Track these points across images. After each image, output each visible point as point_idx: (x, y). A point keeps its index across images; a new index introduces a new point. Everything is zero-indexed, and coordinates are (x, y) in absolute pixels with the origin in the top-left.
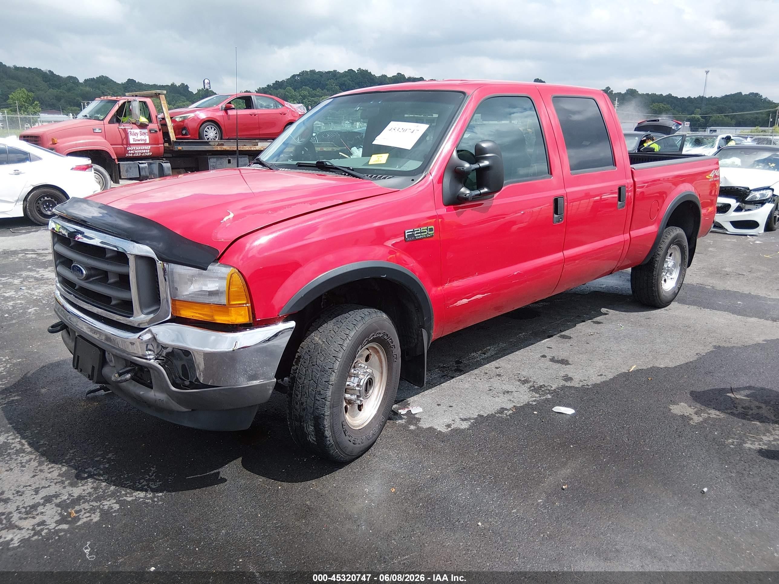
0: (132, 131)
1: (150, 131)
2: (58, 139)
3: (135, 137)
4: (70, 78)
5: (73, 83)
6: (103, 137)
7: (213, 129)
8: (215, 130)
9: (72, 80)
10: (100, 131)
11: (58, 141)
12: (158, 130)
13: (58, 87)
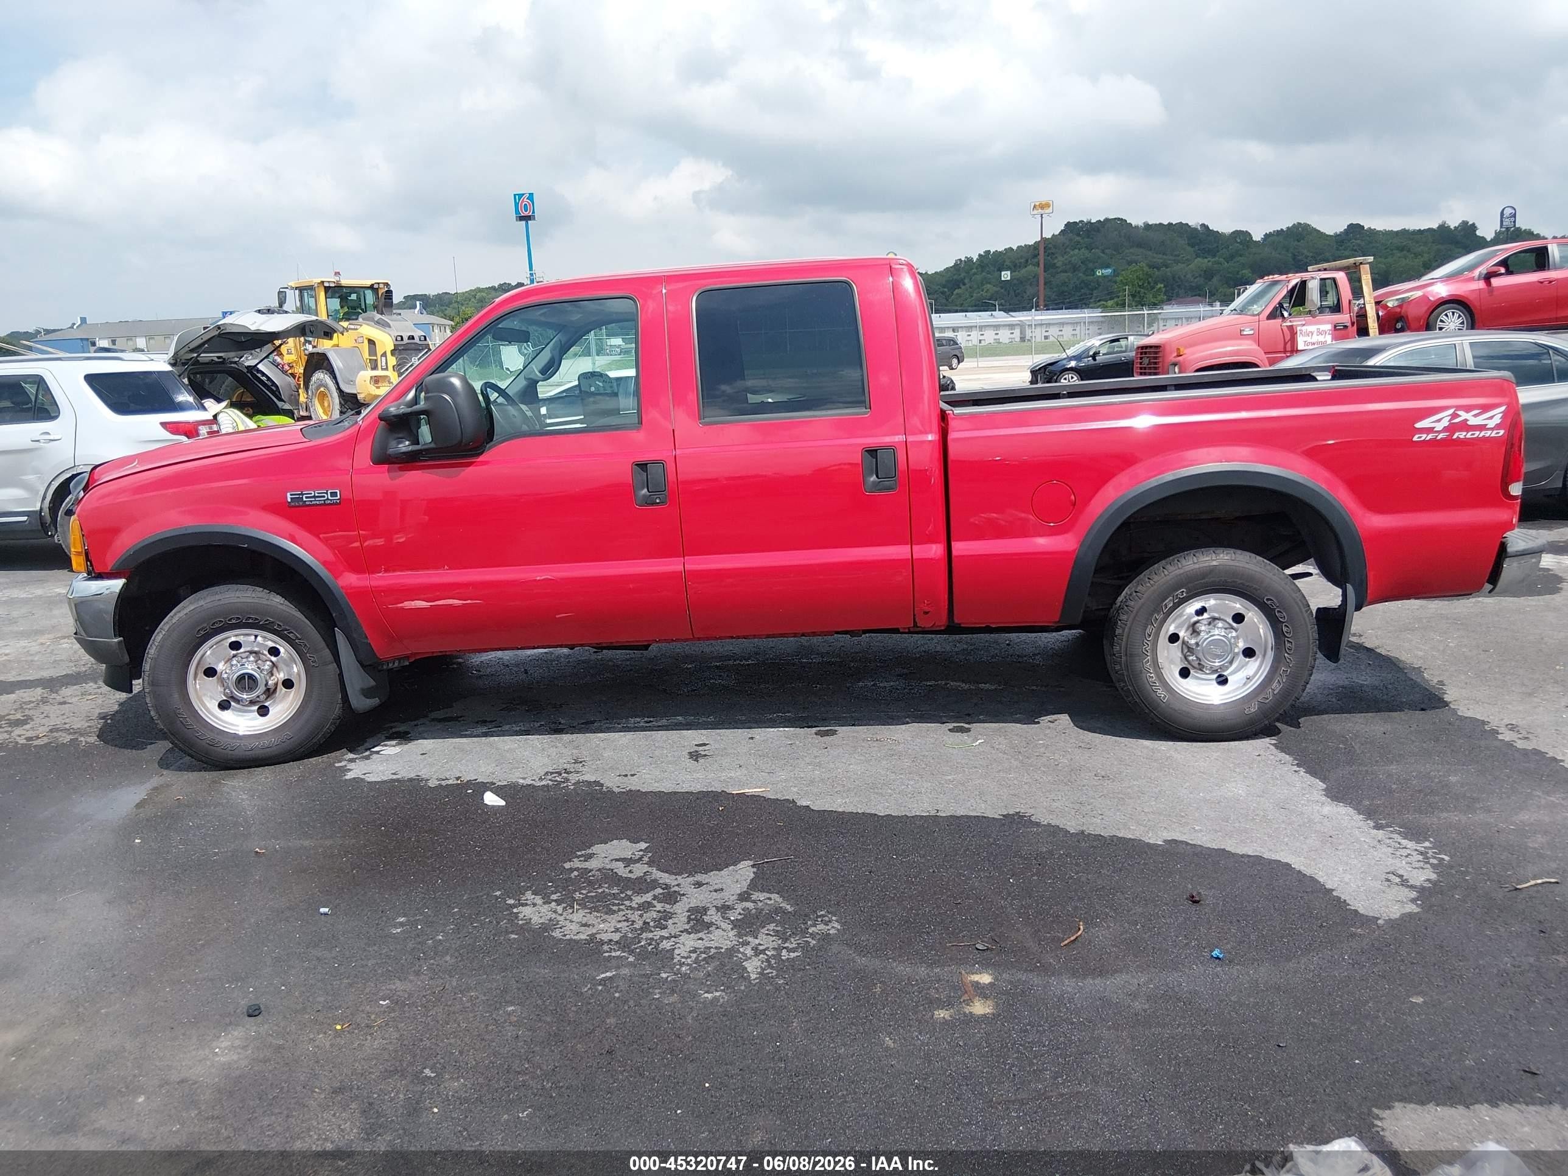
0: (1304, 328)
1: (1335, 326)
2: (1186, 347)
3: (1308, 339)
4: (1237, 233)
5: (1241, 243)
6: (1255, 341)
7: (1456, 315)
8: (1460, 316)
9: (1242, 237)
10: (1252, 332)
11: (1185, 352)
12: (1349, 324)
13: (1213, 253)
